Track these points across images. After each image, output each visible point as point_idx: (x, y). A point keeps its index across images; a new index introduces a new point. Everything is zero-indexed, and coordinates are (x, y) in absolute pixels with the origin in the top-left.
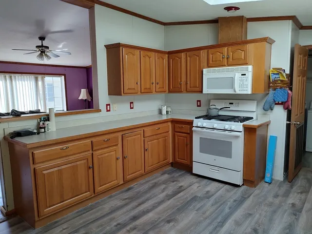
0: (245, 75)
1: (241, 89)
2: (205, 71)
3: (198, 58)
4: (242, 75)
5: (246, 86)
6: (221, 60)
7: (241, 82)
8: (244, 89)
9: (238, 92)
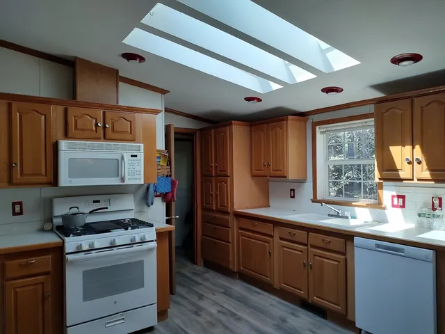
0: (136, 156)
1: (132, 177)
2: (63, 144)
3: (43, 117)
4: (132, 156)
5: (138, 173)
6: (94, 128)
7: (131, 167)
8: (136, 177)
9: (127, 182)
